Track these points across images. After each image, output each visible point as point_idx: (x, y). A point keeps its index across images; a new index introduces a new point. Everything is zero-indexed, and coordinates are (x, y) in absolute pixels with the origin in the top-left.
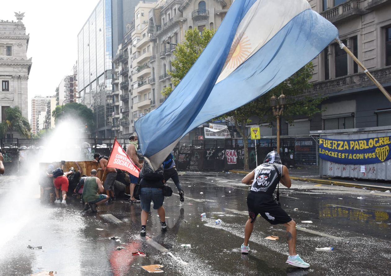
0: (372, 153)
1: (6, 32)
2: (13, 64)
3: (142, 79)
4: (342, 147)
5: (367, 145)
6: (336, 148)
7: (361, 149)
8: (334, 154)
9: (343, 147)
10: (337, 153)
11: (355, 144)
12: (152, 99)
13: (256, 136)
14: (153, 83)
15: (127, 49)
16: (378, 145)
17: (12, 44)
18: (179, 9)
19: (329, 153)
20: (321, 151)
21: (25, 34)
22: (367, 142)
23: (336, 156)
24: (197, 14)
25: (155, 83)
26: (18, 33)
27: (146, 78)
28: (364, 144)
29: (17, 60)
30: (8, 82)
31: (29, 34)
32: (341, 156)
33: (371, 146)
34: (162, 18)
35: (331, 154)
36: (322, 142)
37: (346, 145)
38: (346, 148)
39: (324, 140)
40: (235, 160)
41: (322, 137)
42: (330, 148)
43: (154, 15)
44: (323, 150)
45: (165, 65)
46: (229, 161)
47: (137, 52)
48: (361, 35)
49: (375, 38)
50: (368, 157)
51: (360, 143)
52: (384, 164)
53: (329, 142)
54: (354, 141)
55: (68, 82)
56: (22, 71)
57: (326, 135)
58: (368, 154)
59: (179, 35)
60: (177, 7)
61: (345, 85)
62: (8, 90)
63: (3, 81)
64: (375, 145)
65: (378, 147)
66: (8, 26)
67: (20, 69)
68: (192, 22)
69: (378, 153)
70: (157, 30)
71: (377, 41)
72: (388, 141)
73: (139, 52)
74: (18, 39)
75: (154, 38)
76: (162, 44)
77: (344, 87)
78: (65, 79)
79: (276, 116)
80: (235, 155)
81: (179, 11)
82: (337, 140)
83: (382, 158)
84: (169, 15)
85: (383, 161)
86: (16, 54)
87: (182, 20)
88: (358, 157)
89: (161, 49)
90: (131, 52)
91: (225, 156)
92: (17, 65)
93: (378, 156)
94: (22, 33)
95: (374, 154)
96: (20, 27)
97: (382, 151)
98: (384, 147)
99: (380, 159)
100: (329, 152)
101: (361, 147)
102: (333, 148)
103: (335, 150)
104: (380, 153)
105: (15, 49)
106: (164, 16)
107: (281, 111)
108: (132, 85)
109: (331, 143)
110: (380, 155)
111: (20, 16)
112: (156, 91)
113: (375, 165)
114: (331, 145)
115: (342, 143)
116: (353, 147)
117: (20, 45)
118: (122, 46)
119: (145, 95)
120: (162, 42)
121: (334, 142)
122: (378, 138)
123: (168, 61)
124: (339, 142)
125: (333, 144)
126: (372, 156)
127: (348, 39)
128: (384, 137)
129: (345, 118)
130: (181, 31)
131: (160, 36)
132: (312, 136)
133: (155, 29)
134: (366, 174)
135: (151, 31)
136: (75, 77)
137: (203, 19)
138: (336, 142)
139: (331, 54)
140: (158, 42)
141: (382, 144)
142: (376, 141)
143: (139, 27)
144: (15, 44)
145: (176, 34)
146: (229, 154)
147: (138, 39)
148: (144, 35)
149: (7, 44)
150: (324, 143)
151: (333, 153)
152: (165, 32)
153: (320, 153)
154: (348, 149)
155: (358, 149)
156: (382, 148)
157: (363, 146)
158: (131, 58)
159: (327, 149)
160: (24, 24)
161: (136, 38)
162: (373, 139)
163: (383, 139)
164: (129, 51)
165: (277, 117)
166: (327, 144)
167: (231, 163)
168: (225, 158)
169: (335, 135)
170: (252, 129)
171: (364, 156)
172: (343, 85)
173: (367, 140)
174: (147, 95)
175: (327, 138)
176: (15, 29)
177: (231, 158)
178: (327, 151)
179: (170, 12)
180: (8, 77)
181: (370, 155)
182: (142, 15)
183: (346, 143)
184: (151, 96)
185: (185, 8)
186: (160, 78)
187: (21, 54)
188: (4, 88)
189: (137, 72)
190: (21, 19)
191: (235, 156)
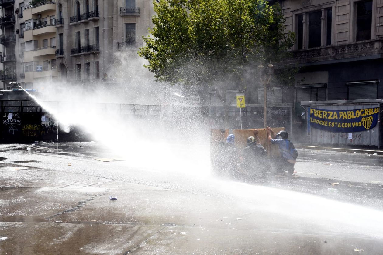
0: (358, 122)
3: (39, 17)
5: (355, 115)
6: (326, 118)
7: (349, 118)
8: (325, 123)
9: (332, 116)
10: (327, 122)
11: (344, 114)
12: (58, 47)
13: (241, 104)
14: (60, 25)
16: (364, 115)
19: (320, 122)
20: (313, 120)
22: (354, 112)
23: (326, 125)
25: (63, 25)
27: (47, 16)
28: (351, 114)
32: (331, 125)
33: (358, 116)
35: (321, 123)
36: (313, 112)
37: (335, 115)
38: (335, 118)
39: (315, 110)
41: (313, 107)
42: (321, 117)
44: (314, 119)
48: (336, 7)
49: (348, 12)
50: (355, 125)
51: (348, 113)
52: (368, 131)
53: (320, 112)
54: (343, 111)
57: (317, 106)
58: (355, 123)
61: (320, 56)
64: (361, 115)
65: (363, 117)
69: (364, 122)
71: (350, 14)
72: (372, 112)
77: (318, 57)
82: (327, 111)
83: (367, 127)
85: (368, 129)
88: (346, 126)
93: (363, 125)
95: (360, 123)
97: (367, 121)
98: (369, 118)
99: (366, 128)
100: (319, 121)
101: (349, 117)
102: (323, 118)
103: (324, 120)
104: (365, 122)
107: (268, 80)
109: (322, 113)
110: (365, 124)
112: (65, 38)
113: (361, 133)
114: (321, 115)
115: (331, 113)
116: (342, 117)
119: (44, 40)
121: (324, 112)
122: (364, 109)
124: (329, 112)
125: (324, 114)
126: (359, 124)
127: (323, 9)
128: (368, 109)
129: (317, 88)
132: (303, 106)
134: (353, 141)
138: (326, 112)
139: (305, 23)
141: (367, 115)
142: (362, 112)
150: (315, 112)
151: (323, 122)
154: (337, 118)
155: (346, 118)
156: (367, 118)
157: (351, 116)
159: (317, 118)
162: (360, 110)
163: (368, 110)
165: (265, 86)
166: (317, 114)
169: (325, 106)
170: (237, 97)
171: (352, 125)
172: (317, 56)
173: (355, 111)
174: (49, 41)
175: (318, 108)
178: (318, 121)
181: (357, 125)
183: (335, 113)
184: (56, 42)
186: (72, 20)
189: (31, 6)
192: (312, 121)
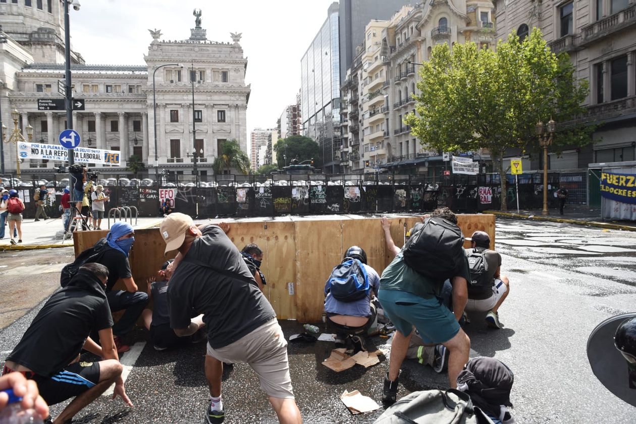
1: (221, 55)
2: (229, 91)
3: (374, 107)
4: (632, 184)
6: (624, 185)
8: (622, 192)
10: (626, 191)
12: (386, 131)
13: (517, 170)
14: (387, 112)
15: (357, 74)
17: (228, 69)
18: (416, 27)
19: (615, 191)
20: (605, 188)
21: (242, 58)
23: (624, 194)
24: (437, 33)
25: (389, 111)
26: (234, 56)
27: (379, 106)
29: (234, 87)
30: (224, 112)
31: (247, 58)
32: (632, 194)
34: (397, 38)
35: (618, 191)
36: (605, 178)
39: (608, 175)
40: (490, 199)
41: (605, 171)
42: (617, 184)
43: (388, 34)
44: (607, 187)
45: (400, 92)
46: (483, 200)
47: (368, 78)
53: (615, 177)
55: (291, 112)
56: (240, 100)
57: (611, 169)
59: (416, 57)
60: (414, 25)
61: (625, 109)
62: (224, 121)
63: (218, 111)
66: (223, 48)
67: (237, 97)
68: (431, 41)
70: (391, 52)
73: (371, 77)
74: (234, 64)
75: (387, 61)
76: (397, 68)
78: (288, 109)
79: (543, 146)
80: (490, 192)
81: (417, 29)
82: (626, 175)
84: (405, 34)
86: (233, 80)
87: (420, 40)
89: (396, 73)
90: (361, 78)
91: (478, 194)
92: (233, 93)
94: (240, 56)
96: (237, 50)
100: (615, 189)
102: (620, 185)
103: (622, 187)
105: (231, 75)
106: (399, 36)
107: (549, 140)
108: (363, 115)
109: (618, 179)
111: (236, 37)
112: (390, 121)
114: (617, 181)
115: (632, 178)
117: (237, 70)
118: (352, 71)
119: (377, 125)
120: (397, 66)
121: (621, 177)
123: (404, 87)
124: (628, 178)
125: (621, 179)
129: (623, 149)
130: (419, 53)
131: (395, 58)
132: (592, 169)
133: (388, 51)
135: (384, 53)
136: (298, 107)
137: (444, 38)
138: (624, 177)
139: (606, 73)
140: (392, 65)
143: (371, 49)
144: (232, 69)
145: (413, 56)
146: (483, 192)
147: (369, 63)
148: (376, 58)
149: (222, 69)
150: (608, 178)
151: (620, 191)
152: (401, 54)
153: (603, 191)
158: (362, 85)
159: (612, 185)
160: (241, 46)
161: (367, 62)
164: (359, 76)
165: (545, 147)
166: (611, 180)
167: (485, 203)
168: (478, 196)
169: (623, 168)
170: (512, 163)
172: (622, 109)
174: (380, 125)
175: (612, 172)
176: (231, 52)
177: (485, 197)
178: (612, 189)
179: (406, 30)
180: (224, 107)
182: (374, 35)
184: (384, 127)
185: (423, 26)
186: (395, 106)
187: (239, 81)
188: (220, 119)
189: (368, 100)
190: (238, 40)
191: (490, 194)
192: (604, 190)
